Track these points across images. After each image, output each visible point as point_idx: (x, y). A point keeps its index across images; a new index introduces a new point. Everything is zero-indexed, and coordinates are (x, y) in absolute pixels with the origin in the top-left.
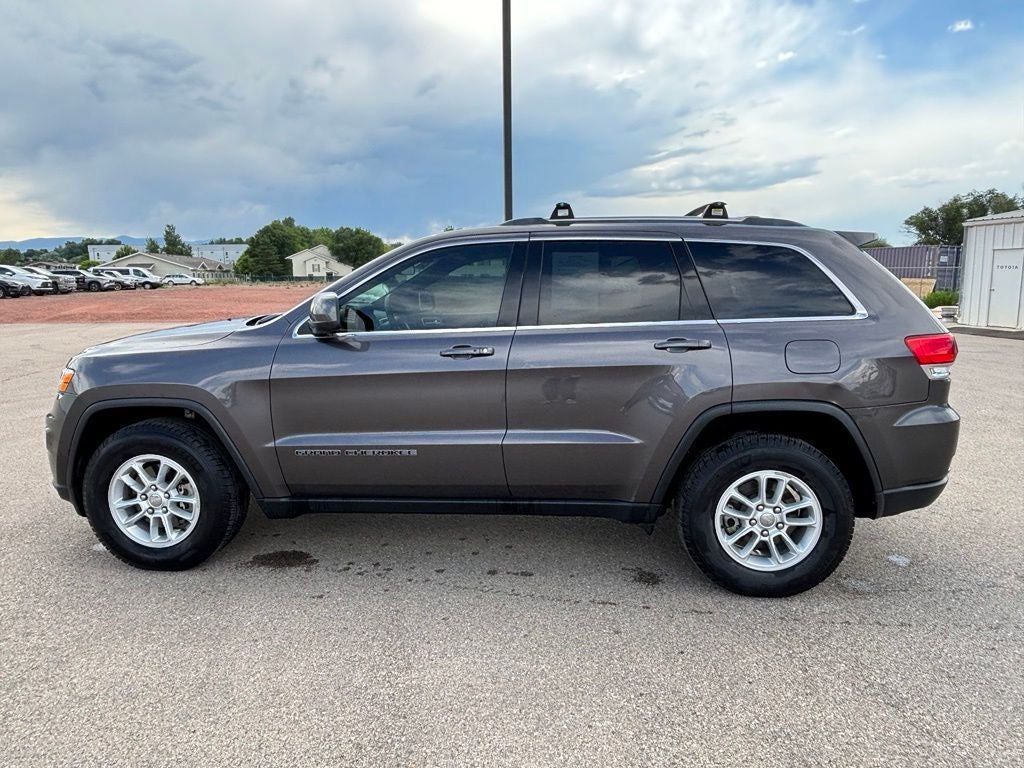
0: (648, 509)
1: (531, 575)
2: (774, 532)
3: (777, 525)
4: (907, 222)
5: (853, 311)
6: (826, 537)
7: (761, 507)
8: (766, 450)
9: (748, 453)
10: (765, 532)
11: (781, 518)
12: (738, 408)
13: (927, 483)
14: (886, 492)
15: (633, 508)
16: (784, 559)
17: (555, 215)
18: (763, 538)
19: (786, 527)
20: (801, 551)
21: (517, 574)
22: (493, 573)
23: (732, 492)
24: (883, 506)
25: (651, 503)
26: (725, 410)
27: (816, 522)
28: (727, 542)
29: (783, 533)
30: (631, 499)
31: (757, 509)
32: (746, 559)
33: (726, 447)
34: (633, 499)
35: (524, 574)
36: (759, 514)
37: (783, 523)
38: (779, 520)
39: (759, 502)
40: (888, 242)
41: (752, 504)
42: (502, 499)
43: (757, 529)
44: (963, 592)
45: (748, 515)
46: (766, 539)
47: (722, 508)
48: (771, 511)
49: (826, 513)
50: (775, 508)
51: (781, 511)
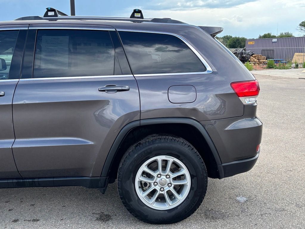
0: (100, 180)
1: (38, 220)
2: (167, 188)
3: (168, 184)
4: (300, 25)
5: (205, 69)
6: (193, 190)
7: (159, 176)
8: (160, 145)
9: (150, 147)
10: (162, 189)
11: (170, 181)
12: (143, 122)
13: (246, 159)
14: (223, 165)
15: (91, 180)
16: (172, 203)
17: (46, 15)
18: (161, 192)
19: (173, 186)
20: (181, 198)
21: (30, 221)
22: (16, 221)
23: (144, 168)
24: (223, 172)
25: (101, 177)
26: (137, 124)
27: (188, 182)
28: (142, 195)
29: (172, 189)
30: (90, 175)
31: (157, 177)
32: (153, 204)
33: (140, 144)
34: (91, 175)
35: (34, 220)
36: (159, 179)
37: (171, 184)
38: (169, 182)
39: (158, 173)
40: (293, 35)
41: (154, 174)
42: (17, 179)
43: (158, 188)
44: (267, 215)
45: (153, 180)
46: (163, 192)
47: (139, 177)
48: (165, 177)
49: (192, 177)
50: (166, 176)
51: (169, 177)
